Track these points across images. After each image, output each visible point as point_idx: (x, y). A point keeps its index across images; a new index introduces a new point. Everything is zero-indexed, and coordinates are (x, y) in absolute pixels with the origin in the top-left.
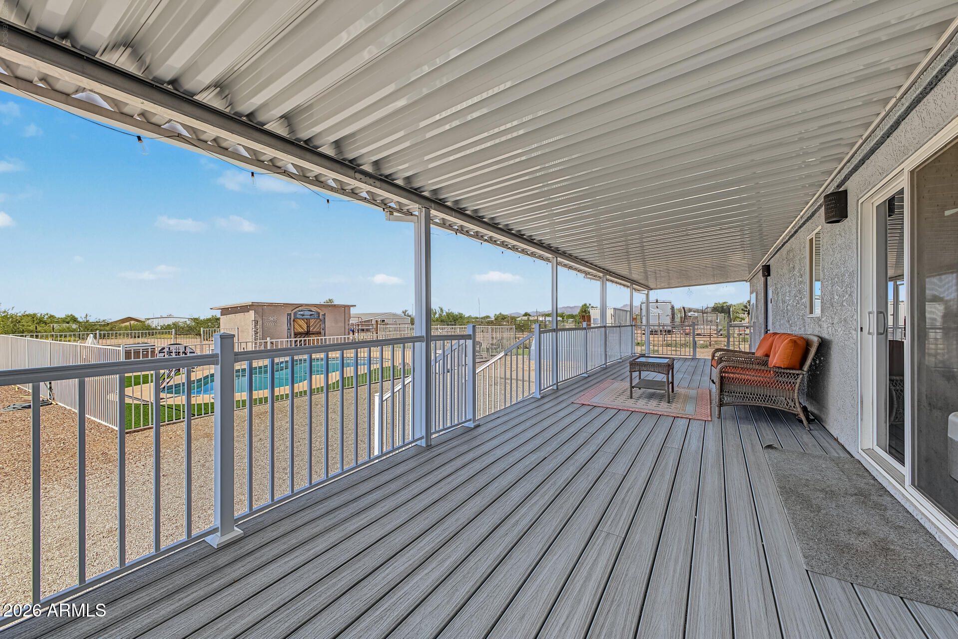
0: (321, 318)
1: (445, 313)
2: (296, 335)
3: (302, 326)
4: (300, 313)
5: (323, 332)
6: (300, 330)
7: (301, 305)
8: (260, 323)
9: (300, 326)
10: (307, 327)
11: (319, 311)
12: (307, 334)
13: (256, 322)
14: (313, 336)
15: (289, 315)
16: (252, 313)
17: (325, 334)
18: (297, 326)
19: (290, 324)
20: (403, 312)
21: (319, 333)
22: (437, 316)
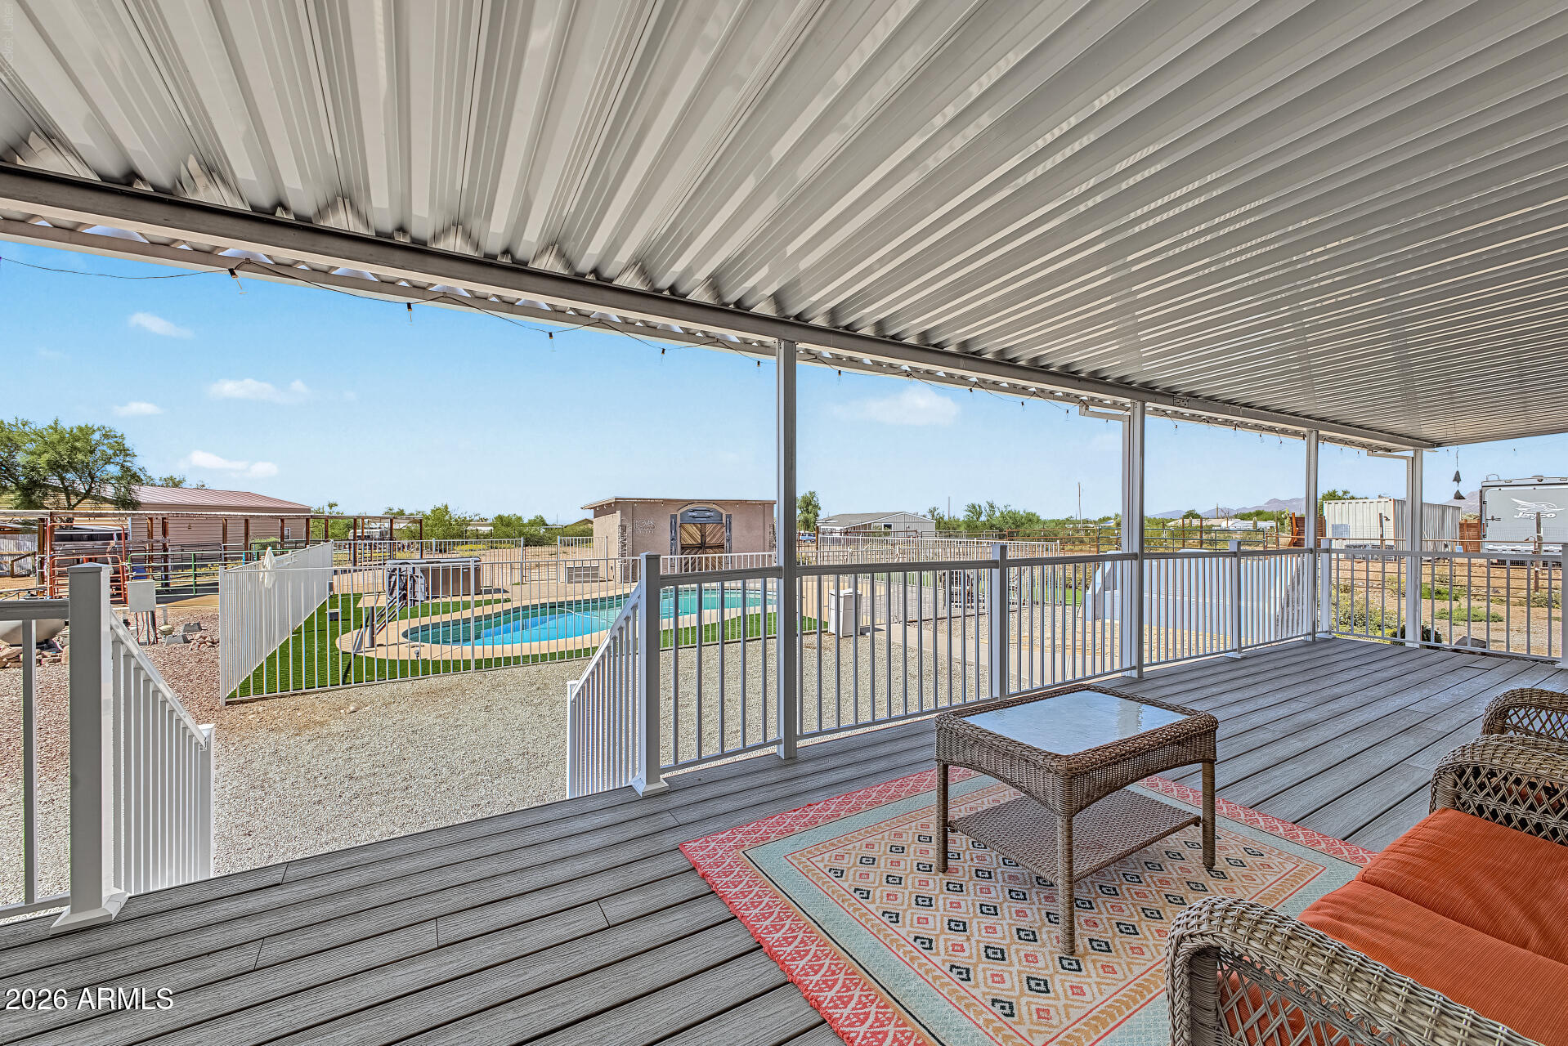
0: (724, 521)
1: (998, 514)
2: (684, 548)
3: (692, 534)
4: (690, 514)
5: (726, 545)
6: (690, 542)
7: (691, 502)
8: (629, 530)
9: (691, 535)
10: (702, 536)
11: (721, 510)
12: (701, 548)
13: (623, 528)
14: (711, 551)
15: (674, 517)
16: (618, 513)
17: (730, 548)
18: (685, 535)
19: (676, 531)
20: (931, 512)
21: (721, 546)
22: (983, 518)
